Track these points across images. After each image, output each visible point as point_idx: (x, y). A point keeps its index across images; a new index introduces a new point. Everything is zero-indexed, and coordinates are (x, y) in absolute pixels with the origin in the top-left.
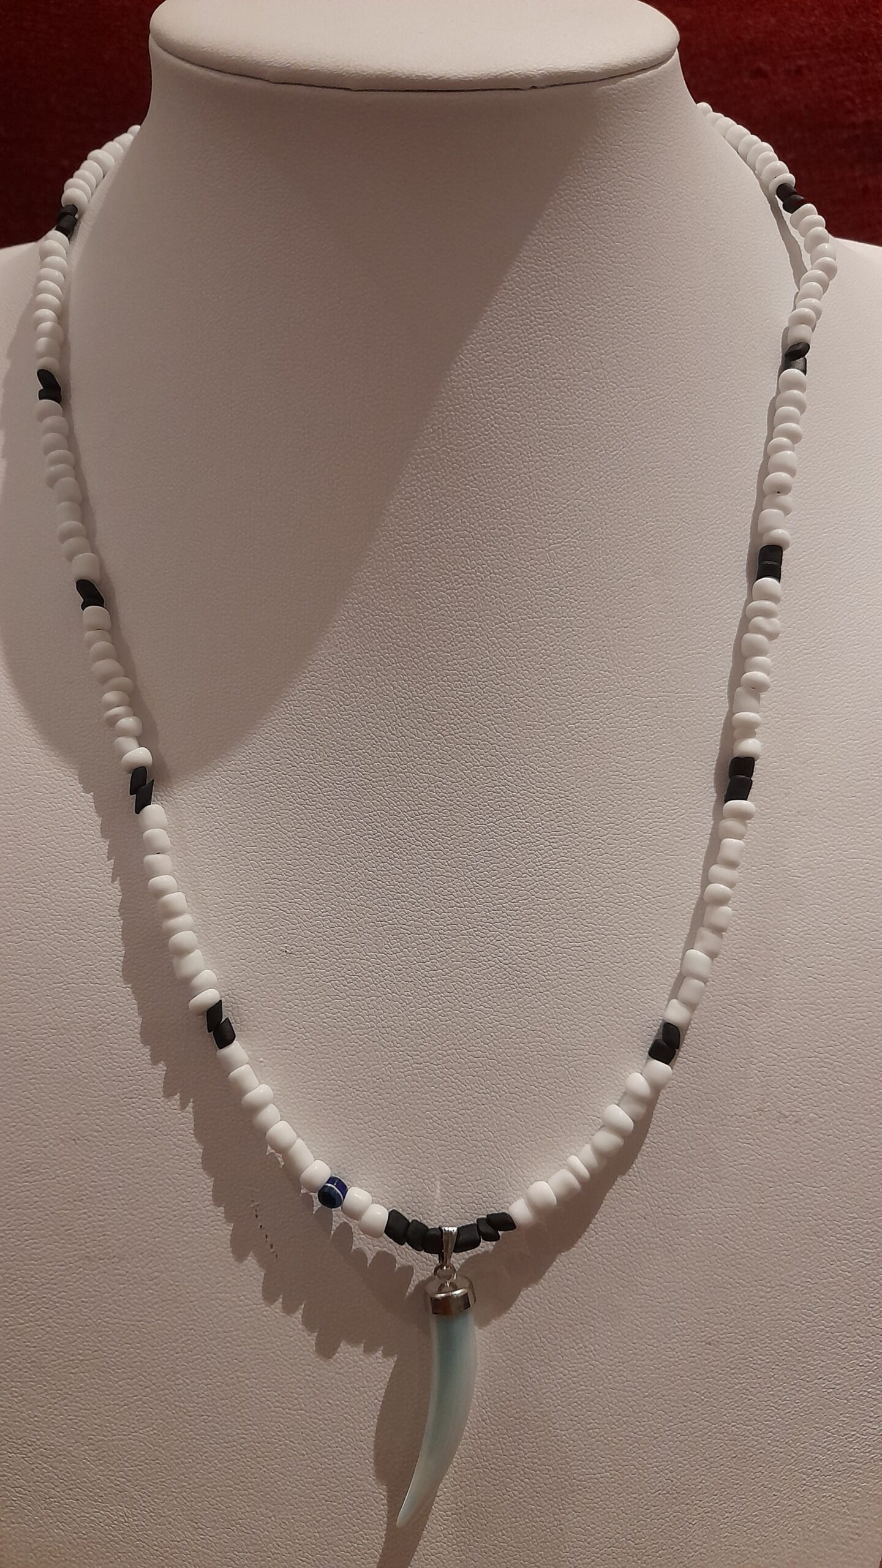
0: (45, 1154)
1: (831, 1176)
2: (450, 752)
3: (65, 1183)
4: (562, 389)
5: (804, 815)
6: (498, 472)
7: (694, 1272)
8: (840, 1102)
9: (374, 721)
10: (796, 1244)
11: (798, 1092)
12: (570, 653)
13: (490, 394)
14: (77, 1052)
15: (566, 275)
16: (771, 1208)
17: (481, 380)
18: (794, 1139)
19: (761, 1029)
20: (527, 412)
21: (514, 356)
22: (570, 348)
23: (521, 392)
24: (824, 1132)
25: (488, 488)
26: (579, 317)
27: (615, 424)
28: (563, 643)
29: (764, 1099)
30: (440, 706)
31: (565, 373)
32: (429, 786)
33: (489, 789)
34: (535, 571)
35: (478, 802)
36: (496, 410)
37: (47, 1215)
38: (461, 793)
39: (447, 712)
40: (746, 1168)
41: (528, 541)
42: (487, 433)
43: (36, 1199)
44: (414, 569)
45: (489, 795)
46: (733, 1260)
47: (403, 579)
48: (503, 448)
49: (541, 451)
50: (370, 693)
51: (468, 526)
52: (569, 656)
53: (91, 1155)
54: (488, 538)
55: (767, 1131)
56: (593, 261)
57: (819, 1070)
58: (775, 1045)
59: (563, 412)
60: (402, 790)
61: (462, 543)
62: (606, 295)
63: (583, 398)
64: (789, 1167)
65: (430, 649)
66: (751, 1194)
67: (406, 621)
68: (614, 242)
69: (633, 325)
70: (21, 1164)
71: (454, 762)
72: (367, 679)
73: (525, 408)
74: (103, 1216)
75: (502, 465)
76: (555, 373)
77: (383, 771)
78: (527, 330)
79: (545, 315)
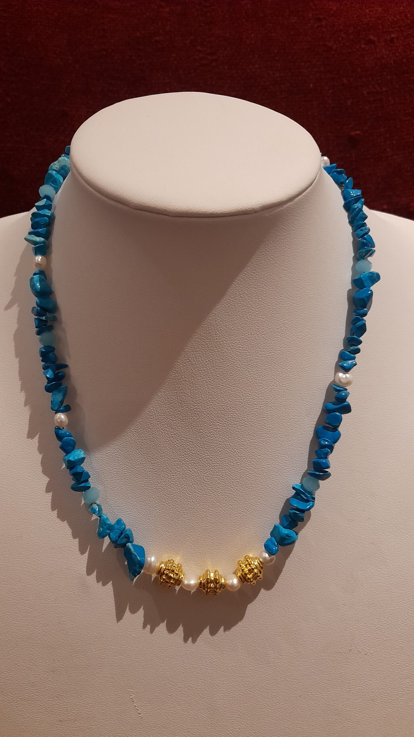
0: (40, 678)
1: (379, 676)
2: (216, 500)
3: (49, 690)
4: (266, 338)
5: (371, 520)
6: (237, 377)
7: (320, 718)
8: (384, 645)
9: (181, 486)
10: (364, 705)
11: (366, 642)
12: (269, 454)
13: (234, 344)
14: (52, 634)
15: (269, 288)
16: (354, 691)
17: (230, 338)
18: (364, 661)
19: (351, 615)
20: (250, 350)
21: (245, 327)
22: (270, 320)
23: (248, 342)
24: (377, 658)
25: (233, 384)
26: (274, 306)
27: (290, 350)
28: (266, 450)
29: (352, 645)
30: (211, 479)
31: (268, 331)
32: (207, 515)
33: (233, 515)
34: (254, 419)
35: (228, 521)
36: (237, 351)
37: (42, 703)
38: (220, 517)
39: (214, 482)
40: (343, 675)
41: (250, 406)
42: (232, 361)
43: (37, 697)
44: (199, 420)
45: (233, 518)
46: (337, 712)
47: (195, 425)
48: (239, 367)
49: (257, 367)
50: (180, 474)
51: (224, 401)
52: (269, 455)
53: (60, 678)
54: (233, 406)
55: (352, 659)
56: (281, 280)
57: (375, 632)
58: (357, 622)
59: (267, 349)
60: (195, 517)
61: (221, 408)
62: (287, 294)
63: (276, 341)
64: (361, 673)
65: (207, 455)
66: (345, 685)
67: (196, 442)
68: (290, 270)
69: (299, 305)
70: (30, 682)
71: (217, 504)
72: (178, 468)
73: (249, 349)
74: (66, 703)
75: (239, 374)
76: (263, 332)
77: (186, 508)
78: (251, 314)
79: (259, 307)
